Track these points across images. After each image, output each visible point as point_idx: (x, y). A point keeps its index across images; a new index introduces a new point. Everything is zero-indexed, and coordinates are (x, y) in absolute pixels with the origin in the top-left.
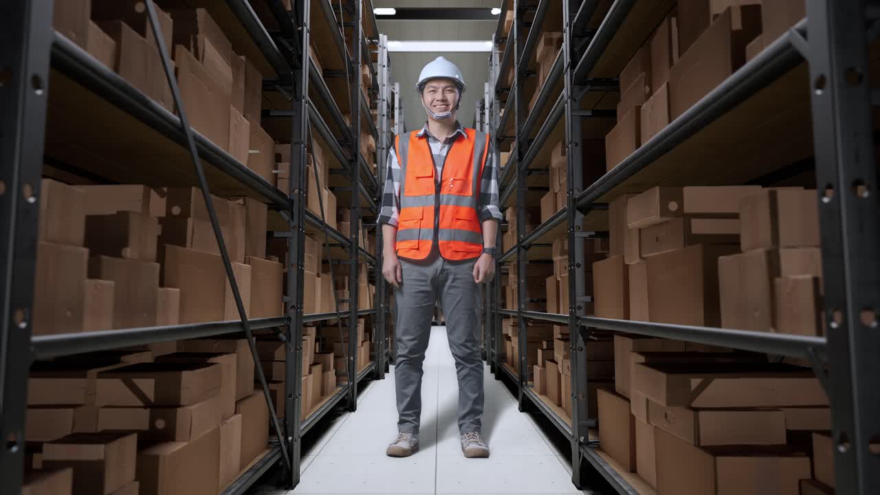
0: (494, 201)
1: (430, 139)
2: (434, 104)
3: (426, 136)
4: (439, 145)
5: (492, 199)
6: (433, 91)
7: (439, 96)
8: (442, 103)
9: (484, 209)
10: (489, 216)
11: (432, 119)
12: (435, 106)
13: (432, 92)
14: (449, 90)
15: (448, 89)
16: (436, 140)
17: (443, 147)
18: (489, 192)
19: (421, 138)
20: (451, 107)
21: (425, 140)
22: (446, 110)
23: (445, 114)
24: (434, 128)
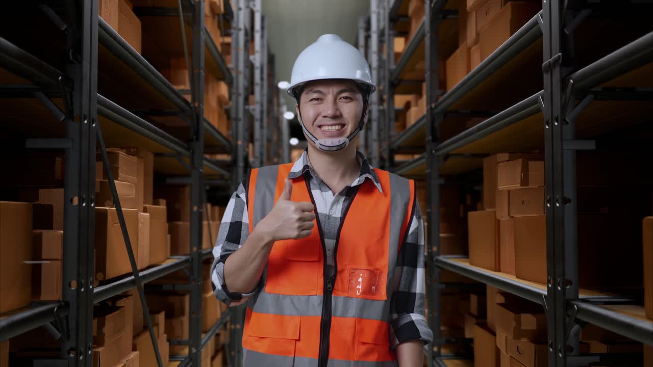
0: (421, 305)
1: (314, 182)
2: (317, 123)
3: (306, 176)
4: (329, 196)
5: (417, 302)
6: (317, 99)
7: (327, 108)
8: (333, 122)
9: (405, 320)
10: (411, 334)
11: (315, 148)
12: (320, 126)
13: (316, 102)
14: (346, 98)
15: (344, 95)
16: (323, 185)
17: (336, 202)
18: (413, 291)
19: (295, 180)
20: (349, 128)
21: (303, 184)
22: (340, 134)
23: (336, 141)
24: (320, 164)
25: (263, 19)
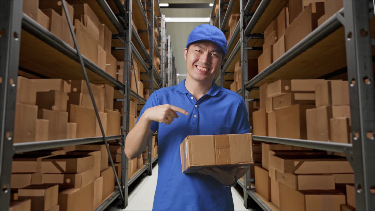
25: (171, 43)
